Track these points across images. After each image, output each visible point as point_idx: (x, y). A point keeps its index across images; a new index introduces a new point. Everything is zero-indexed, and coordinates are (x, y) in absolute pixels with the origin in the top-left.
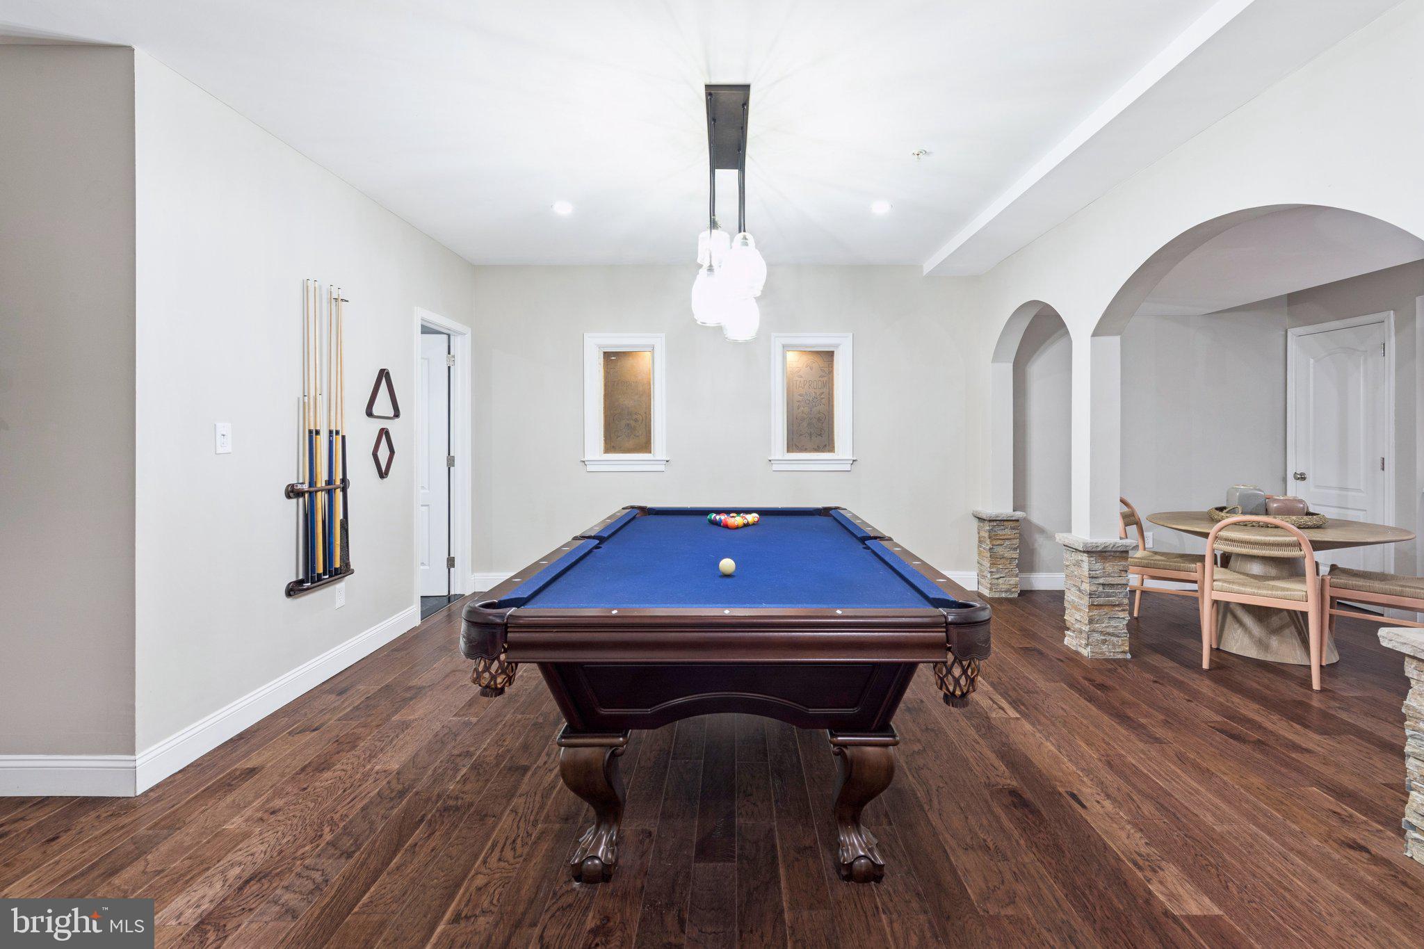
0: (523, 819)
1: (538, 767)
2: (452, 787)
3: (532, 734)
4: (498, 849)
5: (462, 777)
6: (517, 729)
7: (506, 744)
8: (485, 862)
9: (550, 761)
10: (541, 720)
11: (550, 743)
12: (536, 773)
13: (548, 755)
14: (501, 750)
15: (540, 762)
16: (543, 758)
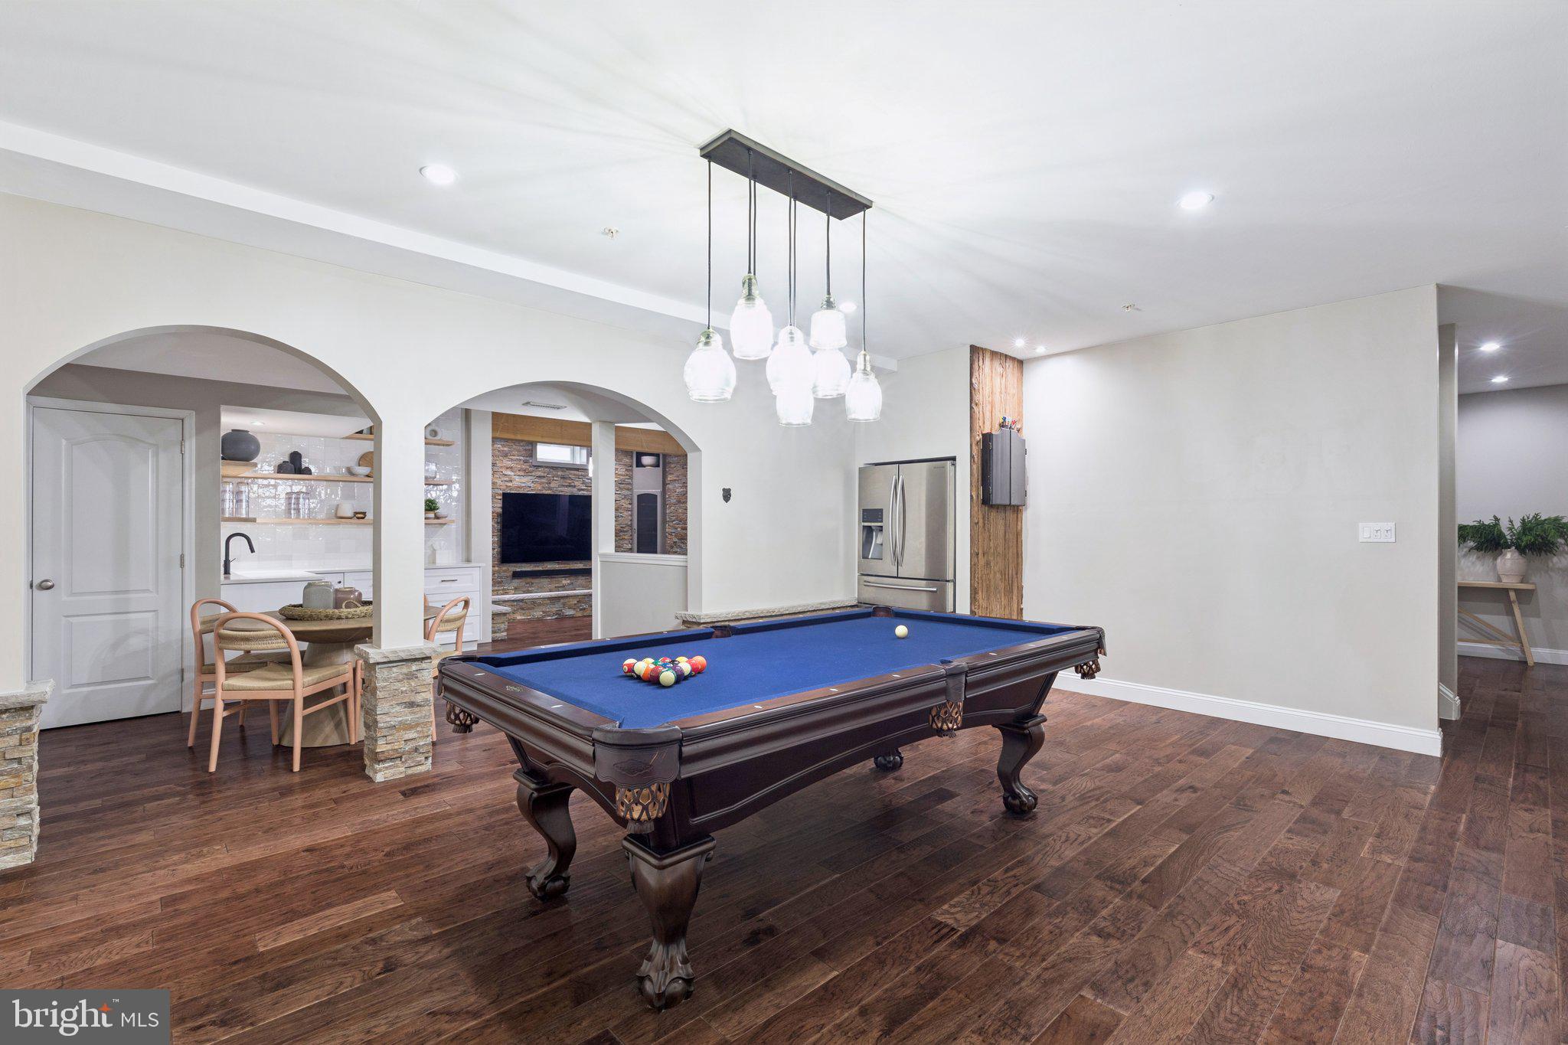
0: (1055, 851)
1: (1024, 884)
2: (1117, 900)
3: (1014, 926)
4: (1079, 840)
5: (1107, 907)
6: (1028, 943)
7: (1051, 927)
8: (1090, 838)
9: (1009, 886)
10: (993, 945)
11: (1000, 905)
12: (1030, 880)
13: (1008, 892)
14: (1058, 921)
15: (1021, 888)
16: (1015, 892)
